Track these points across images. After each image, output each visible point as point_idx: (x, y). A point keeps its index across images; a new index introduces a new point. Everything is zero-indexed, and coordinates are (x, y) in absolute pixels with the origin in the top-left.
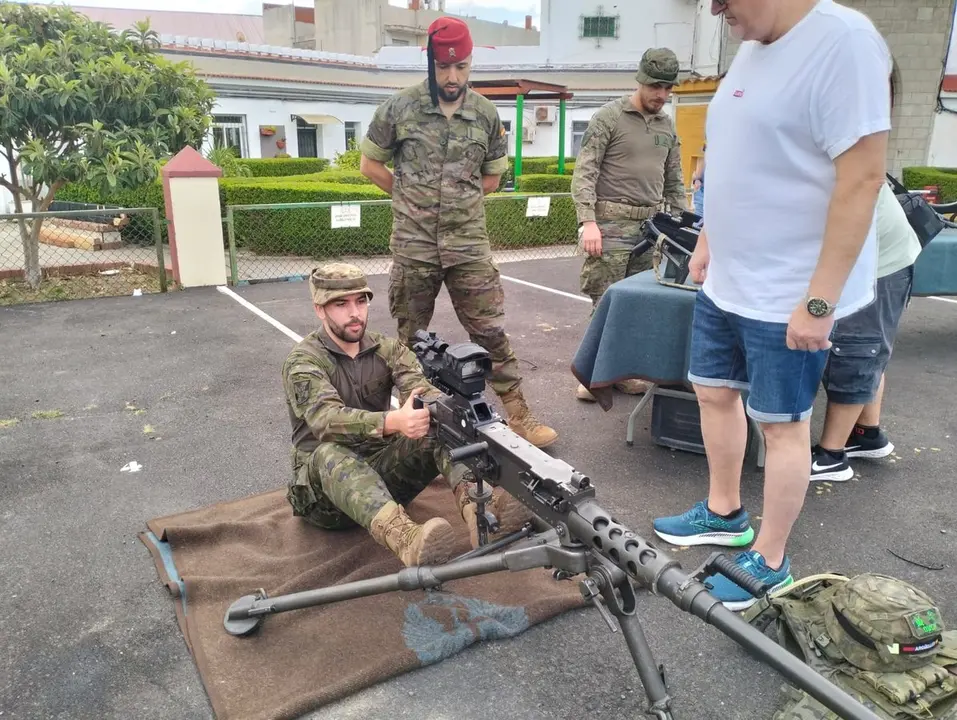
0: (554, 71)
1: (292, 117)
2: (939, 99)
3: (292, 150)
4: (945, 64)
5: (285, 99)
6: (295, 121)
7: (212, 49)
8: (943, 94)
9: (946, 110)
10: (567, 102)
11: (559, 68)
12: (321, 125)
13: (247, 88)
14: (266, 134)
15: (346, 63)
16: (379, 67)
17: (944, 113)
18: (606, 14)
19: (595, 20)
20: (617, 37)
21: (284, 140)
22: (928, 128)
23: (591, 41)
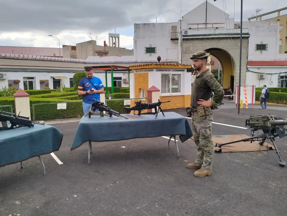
0: (138, 63)
1: (51, 77)
2: (247, 68)
3: (51, 87)
4: (247, 58)
5: (49, 72)
6: (52, 78)
7: (32, 58)
8: (248, 67)
9: (249, 71)
10: (130, 71)
11: (140, 62)
12: (61, 79)
13: (36, 69)
14: (42, 82)
15: (76, 61)
16: (87, 62)
17: (249, 72)
18: (153, 47)
19: (149, 48)
20: (156, 53)
21: (48, 84)
22: (245, 76)
23: (148, 54)
